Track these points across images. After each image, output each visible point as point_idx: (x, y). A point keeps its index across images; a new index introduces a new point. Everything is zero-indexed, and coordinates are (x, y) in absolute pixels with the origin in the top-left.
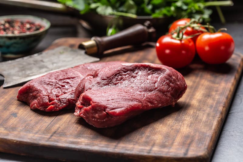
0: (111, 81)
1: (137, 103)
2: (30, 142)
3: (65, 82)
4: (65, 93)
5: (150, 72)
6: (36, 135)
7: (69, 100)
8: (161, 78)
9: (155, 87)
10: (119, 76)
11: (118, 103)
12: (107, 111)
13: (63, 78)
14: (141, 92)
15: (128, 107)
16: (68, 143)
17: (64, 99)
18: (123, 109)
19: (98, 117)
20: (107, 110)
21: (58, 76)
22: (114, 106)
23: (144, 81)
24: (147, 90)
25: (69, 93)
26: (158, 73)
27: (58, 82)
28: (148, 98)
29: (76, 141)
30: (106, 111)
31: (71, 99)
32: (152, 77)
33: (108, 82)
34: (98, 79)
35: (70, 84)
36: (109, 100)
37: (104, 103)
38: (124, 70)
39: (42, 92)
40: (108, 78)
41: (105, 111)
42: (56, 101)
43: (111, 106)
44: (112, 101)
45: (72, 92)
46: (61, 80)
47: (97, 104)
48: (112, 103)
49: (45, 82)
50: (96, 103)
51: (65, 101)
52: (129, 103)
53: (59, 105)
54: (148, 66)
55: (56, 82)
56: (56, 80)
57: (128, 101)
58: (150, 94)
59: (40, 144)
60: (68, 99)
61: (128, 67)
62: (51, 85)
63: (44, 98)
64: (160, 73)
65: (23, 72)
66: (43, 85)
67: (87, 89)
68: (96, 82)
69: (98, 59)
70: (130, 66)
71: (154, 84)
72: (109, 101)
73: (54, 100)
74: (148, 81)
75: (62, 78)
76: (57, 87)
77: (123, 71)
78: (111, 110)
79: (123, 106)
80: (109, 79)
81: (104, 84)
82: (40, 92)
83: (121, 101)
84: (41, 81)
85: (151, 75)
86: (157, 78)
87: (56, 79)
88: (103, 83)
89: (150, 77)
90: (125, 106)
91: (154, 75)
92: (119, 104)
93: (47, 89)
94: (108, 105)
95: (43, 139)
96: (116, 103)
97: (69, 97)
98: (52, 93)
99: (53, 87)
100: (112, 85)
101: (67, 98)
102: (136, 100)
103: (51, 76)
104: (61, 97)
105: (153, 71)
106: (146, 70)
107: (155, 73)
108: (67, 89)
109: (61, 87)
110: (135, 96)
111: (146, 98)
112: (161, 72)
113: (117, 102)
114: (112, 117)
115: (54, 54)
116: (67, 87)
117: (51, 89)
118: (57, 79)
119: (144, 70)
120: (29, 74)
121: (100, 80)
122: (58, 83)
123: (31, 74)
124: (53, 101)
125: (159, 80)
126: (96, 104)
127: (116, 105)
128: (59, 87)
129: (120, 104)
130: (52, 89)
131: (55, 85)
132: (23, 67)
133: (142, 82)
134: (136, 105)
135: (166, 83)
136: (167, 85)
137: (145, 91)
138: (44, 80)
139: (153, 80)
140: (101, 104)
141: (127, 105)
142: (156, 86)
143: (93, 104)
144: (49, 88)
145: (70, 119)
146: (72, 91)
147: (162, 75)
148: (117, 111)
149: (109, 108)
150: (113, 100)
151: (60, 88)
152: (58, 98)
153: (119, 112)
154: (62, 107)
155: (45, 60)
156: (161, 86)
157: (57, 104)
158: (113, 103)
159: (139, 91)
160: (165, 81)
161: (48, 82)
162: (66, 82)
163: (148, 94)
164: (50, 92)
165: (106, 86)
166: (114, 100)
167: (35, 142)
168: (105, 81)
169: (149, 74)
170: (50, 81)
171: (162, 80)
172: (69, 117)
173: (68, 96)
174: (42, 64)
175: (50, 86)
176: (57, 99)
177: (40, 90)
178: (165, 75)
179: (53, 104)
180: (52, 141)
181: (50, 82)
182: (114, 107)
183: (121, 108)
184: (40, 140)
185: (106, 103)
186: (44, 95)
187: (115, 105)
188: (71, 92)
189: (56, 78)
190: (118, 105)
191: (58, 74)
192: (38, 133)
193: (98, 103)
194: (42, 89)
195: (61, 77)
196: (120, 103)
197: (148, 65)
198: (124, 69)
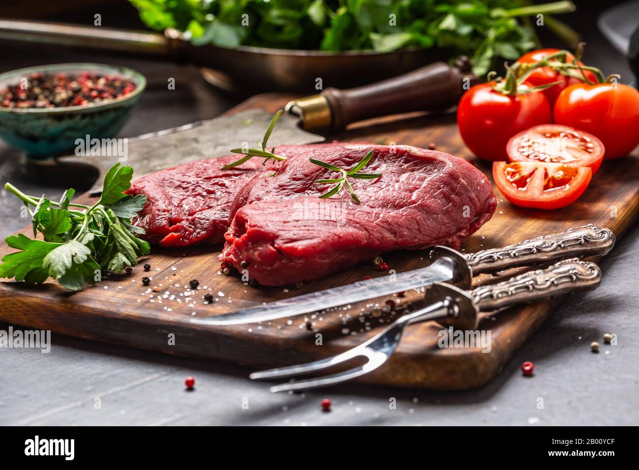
0: (311, 184)
1: (356, 230)
2: (101, 310)
3: (217, 184)
4: (210, 207)
5: (408, 167)
6: (120, 295)
7: (215, 223)
8: (431, 181)
9: (410, 198)
10: (332, 172)
11: (308, 228)
12: (278, 245)
13: (215, 175)
14: (374, 208)
15: (329, 237)
16: (183, 313)
17: (204, 219)
18: (315, 241)
19: (259, 259)
20: (279, 242)
21: (205, 169)
22: (295, 235)
23: (387, 186)
24: (388, 204)
25: (219, 207)
26: (425, 169)
27: (202, 182)
28: (387, 222)
29: (203, 311)
30: (276, 245)
31: (221, 222)
32: (408, 178)
33: (304, 184)
34: (284, 178)
35: (227, 188)
36: (289, 222)
37: (271, 228)
38: (347, 159)
39: (156, 203)
40: (306, 175)
41: (273, 245)
42: (185, 223)
43: (290, 235)
44: (295, 224)
45: (225, 205)
46: (209, 179)
47: (259, 229)
48: (293, 228)
49: (171, 182)
50: (256, 228)
51: (205, 226)
52: (333, 229)
53: (191, 233)
54: (406, 151)
55: (197, 183)
56: (199, 179)
57: (333, 225)
58: (393, 213)
59: (122, 313)
60: (214, 221)
61: (356, 152)
62: (184, 188)
63: (159, 215)
64: (430, 170)
65: (145, 162)
66: (166, 188)
67: (254, 199)
68: (276, 185)
69: (322, 139)
70: (363, 151)
71: (411, 192)
72: (286, 224)
73: (180, 220)
74: (397, 186)
75: (213, 175)
76: (197, 193)
77: (344, 161)
78: (286, 243)
79: (316, 235)
80: (308, 178)
81: (294, 189)
82: (153, 203)
83: (316, 224)
84: (164, 180)
85: (408, 174)
86: (422, 179)
87: (198, 176)
88: (292, 187)
89: (404, 177)
90: (322, 236)
91: (416, 173)
92: (308, 230)
93: (171, 198)
94: (280, 233)
95: (132, 302)
96: (303, 228)
97: (217, 216)
98: (182, 206)
99: (188, 193)
100: (312, 192)
101: (212, 218)
102: (355, 225)
103: (189, 169)
104: (197, 216)
105: (416, 164)
106: (400, 161)
107: (418, 170)
108: (217, 199)
109: (205, 194)
110: (354, 214)
111: (382, 222)
112: (435, 169)
113: (305, 226)
114: (291, 261)
115: (228, 126)
116: (218, 193)
117: (182, 198)
118: (201, 177)
119: (395, 162)
120: (155, 166)
121: (288, 180)
122: (200, 186)
123: (158, 168)
124: (178, 224)
125: (425, 184)
126: (256, 231)
127: (301, 232)
128: (200, 194)
129: (310, 232)
130: (184, 197)
131: (193, 190)
132: (149, 152)
133: (382, 187)
134: (349, 234)
135: (442, 193)
136: (441, 198)
137: (384, 206)
138: (171, 177)
139: (410, 184)
140: (267, 228)
141: (327, 234)
142: (414, 197)
143: (249, 229)
144: (177, 195)
145: (210, 265)
146: (227, 203)
147: (436, 175)
148: (298, 246)
149: (284, 238)
150: (298, 221)
151: (203, 196)
152: (190, 218)
153: (303, 247)
154: (197, 237)
155: (202, 138)
156: (427, 199)
157: (186, 230)
158: (296, 228)
159: (368, 206)
160: (439, 188)
161: (179, 183)
162: (220, 183)
163: (389, 213)
164: (176, 204)
165: (297, 195)
166: (300, 222)
167: (112, 309)
168: (298, 182)
169: (403, 172)
170: (183, 180)
171: (434, 186)
172: (210, 261)
173: (214, 214)
174: (195, 145)
175: (181, 191)
176: (187, 220)
177: (153, 198)
178: (442, 175)
179: (175, 231)
180: (150, 308)
181: (183, 182)
182: (295, 237)
183: (311, 239)
184: (123, 305)
185: (278, 228)
186: (159, 210)
187: (299, 233)
188: (223, 205)
189: (198, 174)
190: (306, 232)
191: (208, 165)
192: (124, 292)
193: (261, 227)
194: (158, 197)
195: (210, 173)
196: (311, 228)
197: (405, 149)
198: (347, 156)
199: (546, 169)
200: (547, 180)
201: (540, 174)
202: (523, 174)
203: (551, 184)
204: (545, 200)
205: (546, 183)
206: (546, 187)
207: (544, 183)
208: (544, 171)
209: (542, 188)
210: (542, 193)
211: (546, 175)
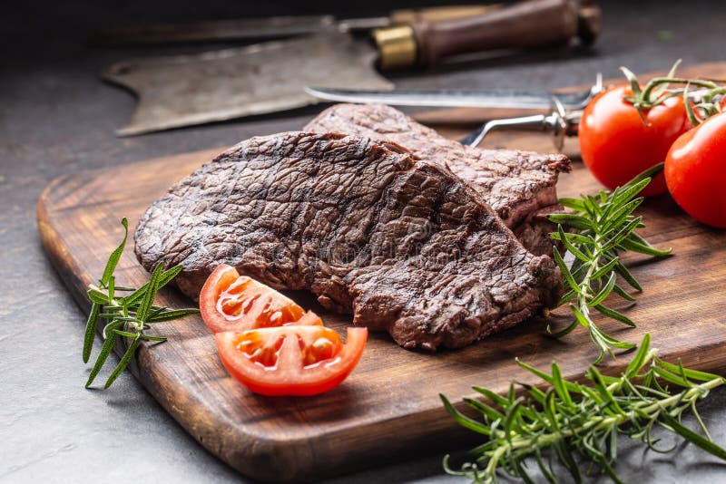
199: (299, 337)
200: (304, 352)
201: (290, 343)
202: (265, 346)
203: (312, 358)
204: (309, 381)
205: (304, 356)
206: (306, 362)
207: (301, 355)
208: (297, 339)
209: (300, 364)
210: (302, 371)
211: (301, 344)
